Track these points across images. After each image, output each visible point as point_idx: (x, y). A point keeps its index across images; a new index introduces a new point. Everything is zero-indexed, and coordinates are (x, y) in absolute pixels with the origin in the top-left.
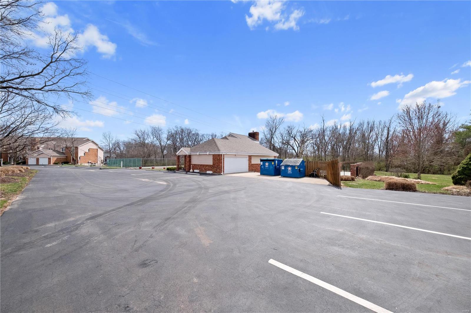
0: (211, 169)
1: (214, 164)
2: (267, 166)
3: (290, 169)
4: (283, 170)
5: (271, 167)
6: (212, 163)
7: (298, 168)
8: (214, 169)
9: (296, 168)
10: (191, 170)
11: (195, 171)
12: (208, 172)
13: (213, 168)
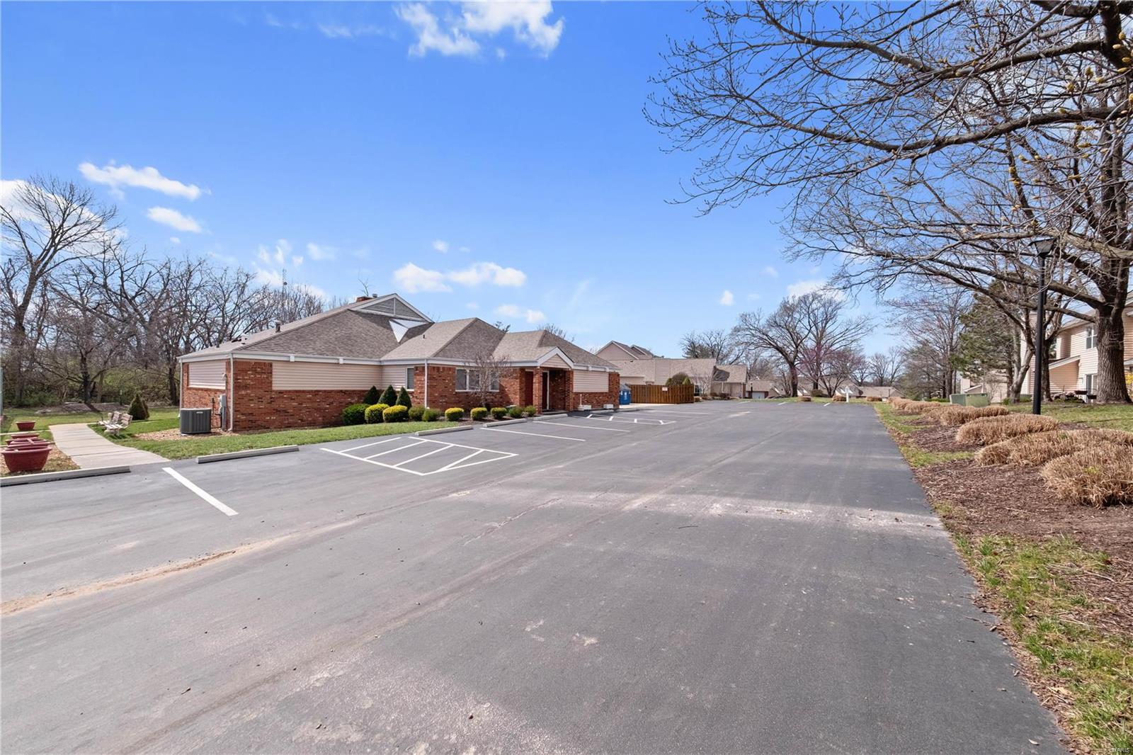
0: (607, 399)
6: (608, 389)
13: (610, 397)
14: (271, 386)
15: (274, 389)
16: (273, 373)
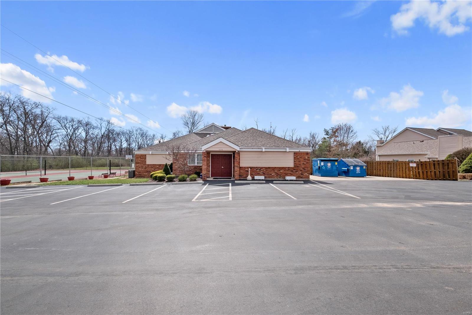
0: (291, 172)
1: (296, 166)
2: (330, 167)
3: (358, 168)
4: (352, 170)
5: (334, 168)
6: (293, 165)
7: (366, 167)
8: (297, 172)
9: (364, 168)
10: (249, 177)
11: (256, 177)
12: (288, 178)
13: (295, 171)
14: (146, 163)
15: (147, 164)
16: (147, 158)
